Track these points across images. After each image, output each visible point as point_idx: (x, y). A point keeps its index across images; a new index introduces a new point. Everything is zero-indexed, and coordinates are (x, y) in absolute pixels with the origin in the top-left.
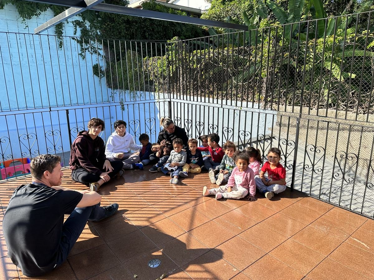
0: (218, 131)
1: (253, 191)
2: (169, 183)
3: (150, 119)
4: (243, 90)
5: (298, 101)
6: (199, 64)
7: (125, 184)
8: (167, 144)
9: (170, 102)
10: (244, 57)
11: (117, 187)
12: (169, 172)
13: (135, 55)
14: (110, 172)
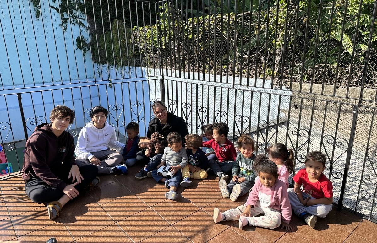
0: (227, 120)
1: (288, 215)
2: (164, 199)
3: (137, 103)
4: (249, 64)
5: (319, 78)
6: (196, 33)
7: (101, 201)
8: (160, 139)
9: (162, 81)
10: (251, 24)
11: (87, 207)
12: (163, 179)
13: (121, 25)
14: (78, 184)
